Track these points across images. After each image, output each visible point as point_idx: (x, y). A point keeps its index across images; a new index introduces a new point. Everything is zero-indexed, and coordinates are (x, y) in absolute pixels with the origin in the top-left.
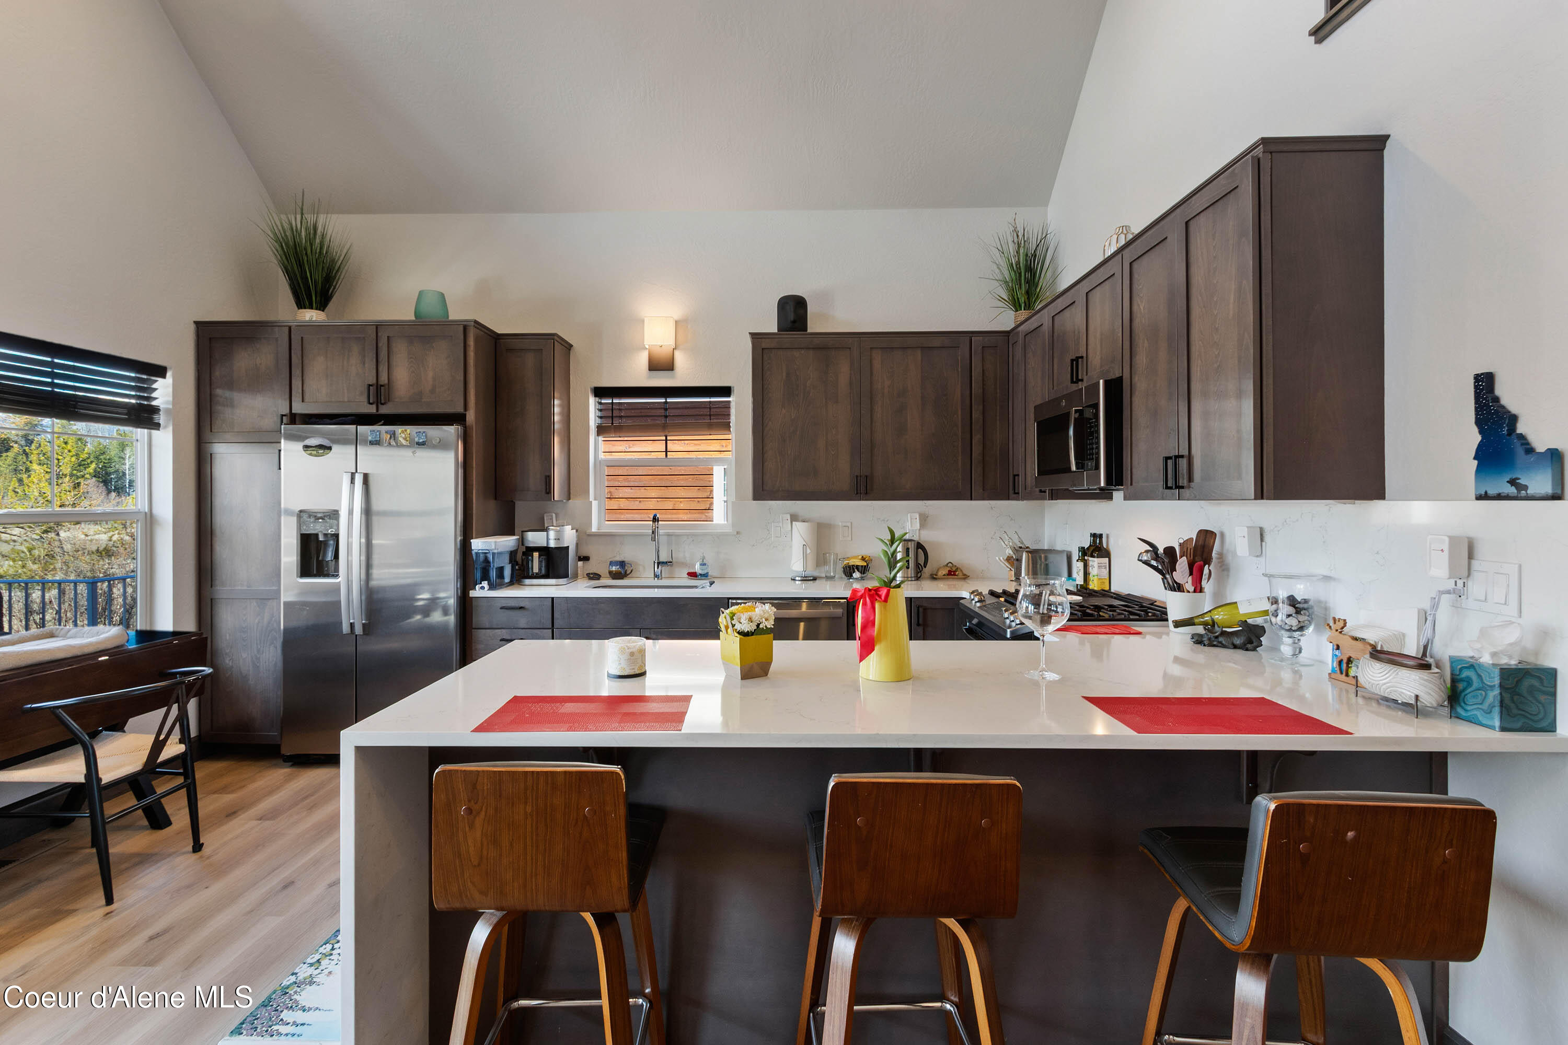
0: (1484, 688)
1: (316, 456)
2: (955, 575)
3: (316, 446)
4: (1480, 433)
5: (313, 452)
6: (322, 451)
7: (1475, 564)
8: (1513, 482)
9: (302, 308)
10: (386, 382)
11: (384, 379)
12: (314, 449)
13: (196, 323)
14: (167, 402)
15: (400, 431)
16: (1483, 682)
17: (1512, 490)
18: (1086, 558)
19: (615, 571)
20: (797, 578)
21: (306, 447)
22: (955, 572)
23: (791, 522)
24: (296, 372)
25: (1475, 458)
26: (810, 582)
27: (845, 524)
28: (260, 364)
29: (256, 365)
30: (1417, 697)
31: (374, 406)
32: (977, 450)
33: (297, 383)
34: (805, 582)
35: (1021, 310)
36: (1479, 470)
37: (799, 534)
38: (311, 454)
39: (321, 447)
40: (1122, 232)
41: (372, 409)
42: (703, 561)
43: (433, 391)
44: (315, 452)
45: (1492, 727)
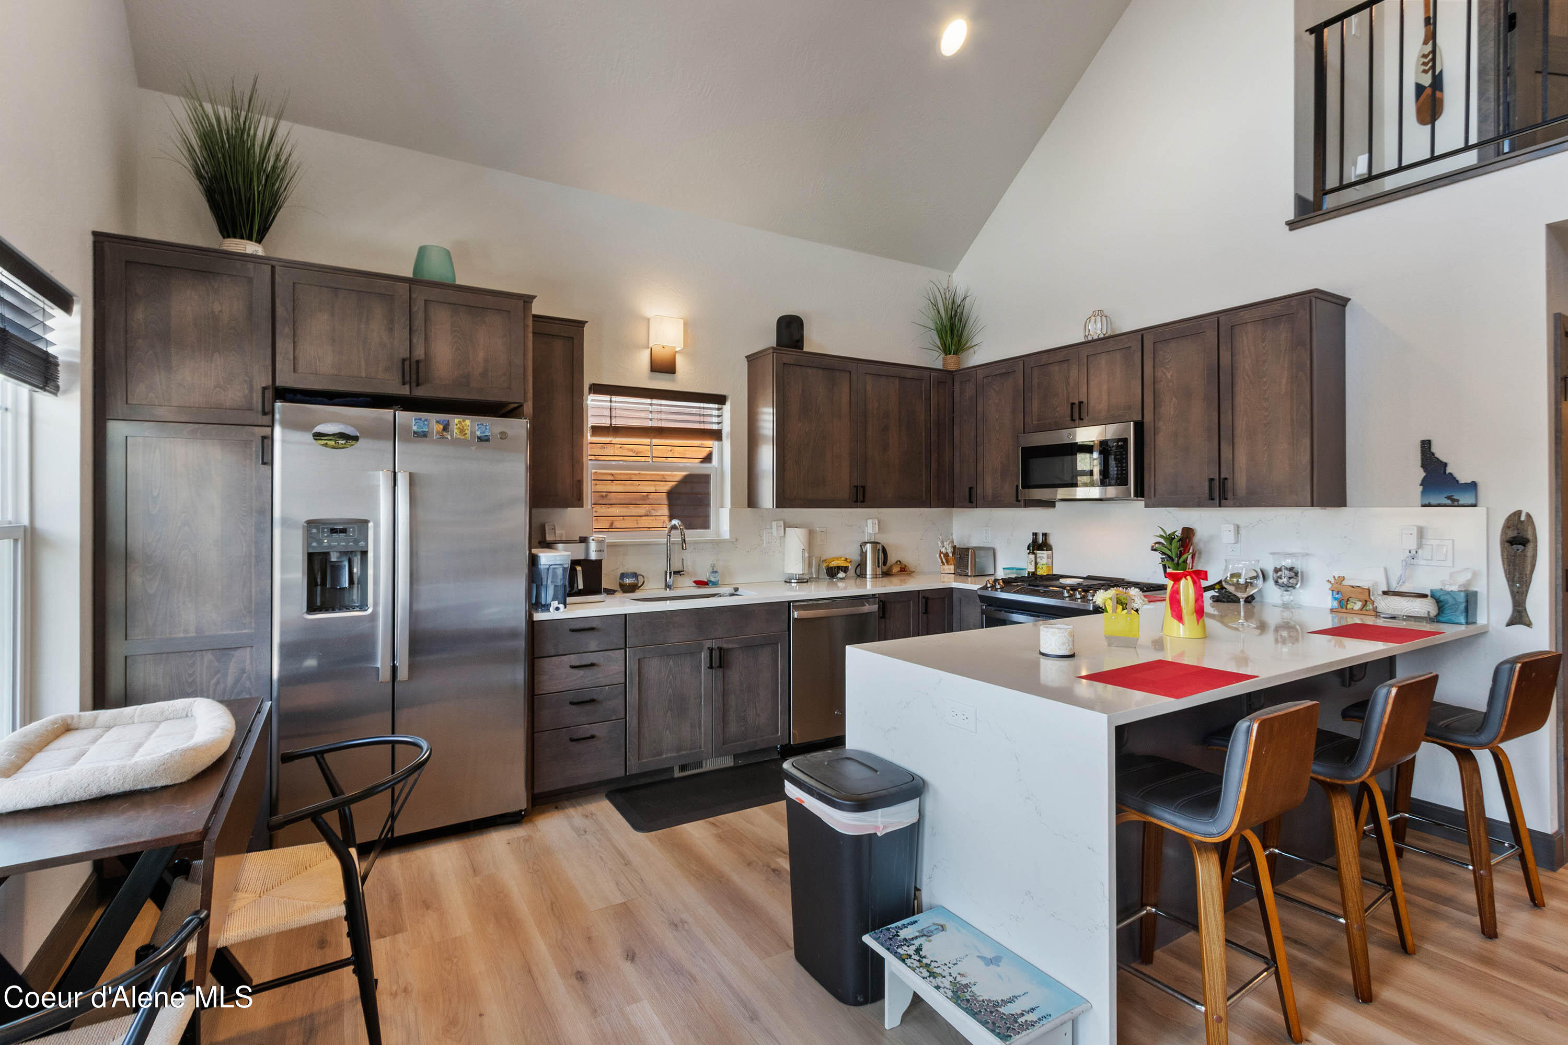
0: (1457, 604)
1: (334, 448)
2: (904, 571)
3: (334, 435)
4: (1425, 472)
5: (329, 442)
6: (343, 442)
7: (1424, 541)
8: (1448, 498)
9: (229, 237)
10: (422, 357)
11: (419, 353)
12: (330, 438)
13: (95, 234)
14: (70, 353)
15: (456, 421)
16: (1456, 601)
17: (1449, 502)
18: (1035, 551)
19: (629, 584)
20: (793, 581)
21: (318, 436)
22: (905, 569)
23: (785, 529)
24: (284, 330)
25: (1421, 485)
26: (804, 584)
27: (822, 530)
28: (221, 311)
29: (213, 312)
30: (1429, 612)
31: (407, 387)
32: (934, 466)
33: (283, 345)
34: (800, 584)
35: (950, 354)
36: (1423, 492)
37: (795, 540)
38: (326, 445)
39: (342, 436)
40: (1098, 315)
41: (405, 391)
42: (713, 569)
43: (484, 374)
44: (332, 443)
45: (1461, 624)
